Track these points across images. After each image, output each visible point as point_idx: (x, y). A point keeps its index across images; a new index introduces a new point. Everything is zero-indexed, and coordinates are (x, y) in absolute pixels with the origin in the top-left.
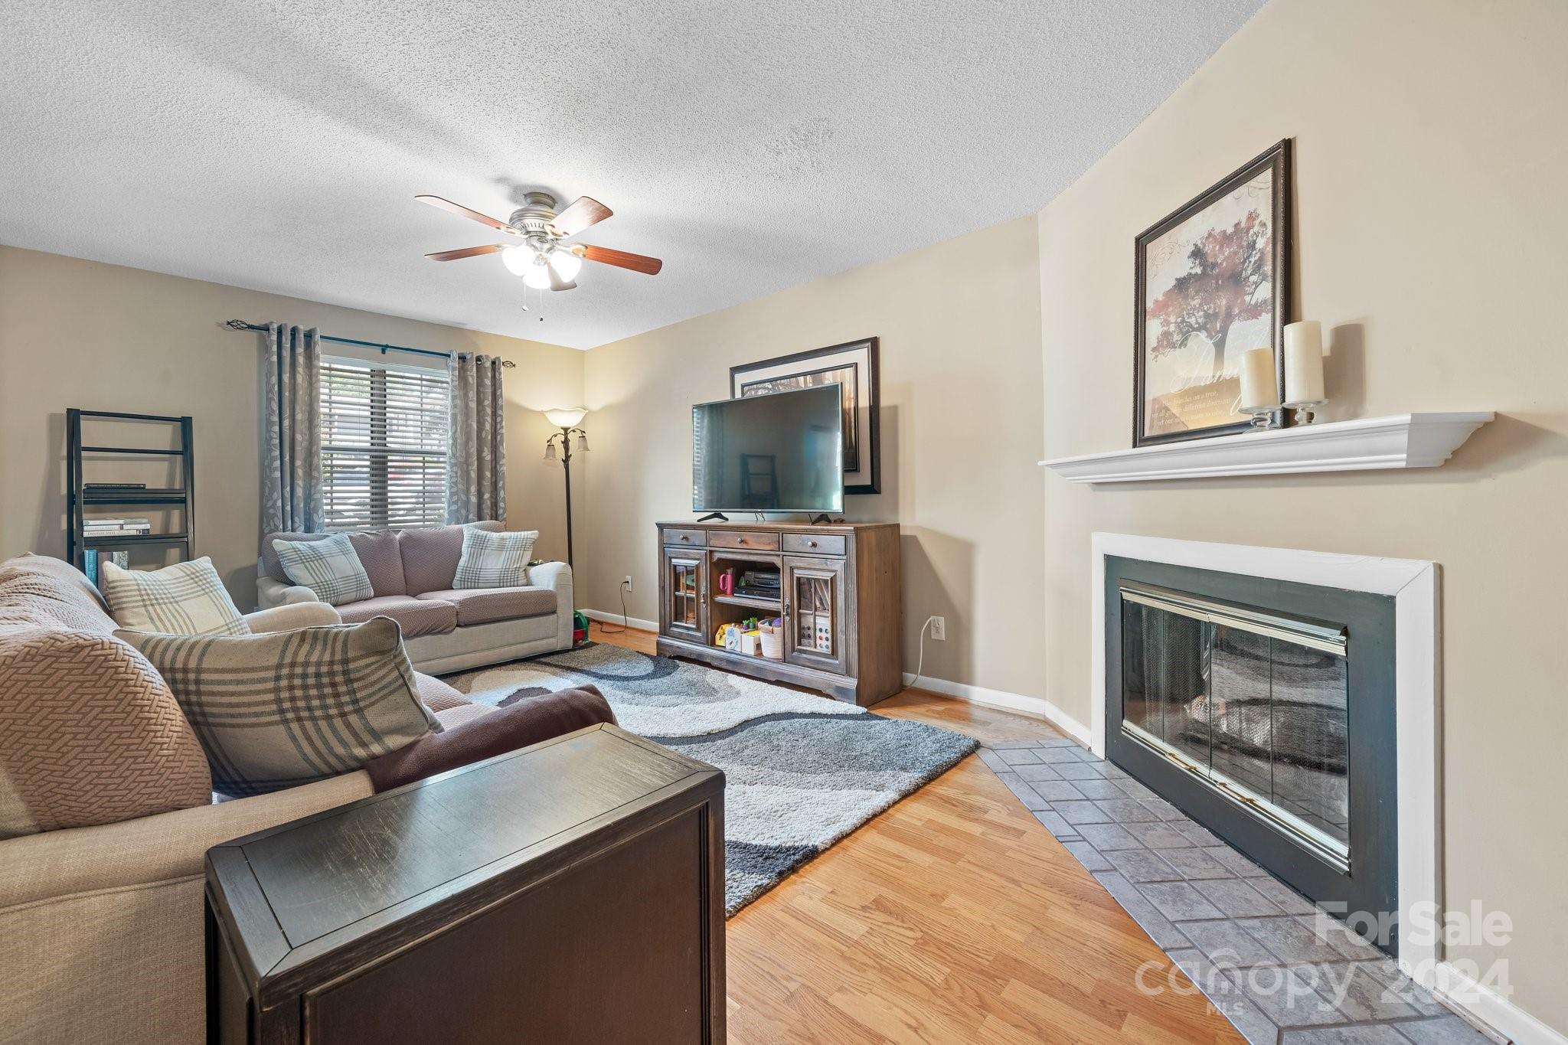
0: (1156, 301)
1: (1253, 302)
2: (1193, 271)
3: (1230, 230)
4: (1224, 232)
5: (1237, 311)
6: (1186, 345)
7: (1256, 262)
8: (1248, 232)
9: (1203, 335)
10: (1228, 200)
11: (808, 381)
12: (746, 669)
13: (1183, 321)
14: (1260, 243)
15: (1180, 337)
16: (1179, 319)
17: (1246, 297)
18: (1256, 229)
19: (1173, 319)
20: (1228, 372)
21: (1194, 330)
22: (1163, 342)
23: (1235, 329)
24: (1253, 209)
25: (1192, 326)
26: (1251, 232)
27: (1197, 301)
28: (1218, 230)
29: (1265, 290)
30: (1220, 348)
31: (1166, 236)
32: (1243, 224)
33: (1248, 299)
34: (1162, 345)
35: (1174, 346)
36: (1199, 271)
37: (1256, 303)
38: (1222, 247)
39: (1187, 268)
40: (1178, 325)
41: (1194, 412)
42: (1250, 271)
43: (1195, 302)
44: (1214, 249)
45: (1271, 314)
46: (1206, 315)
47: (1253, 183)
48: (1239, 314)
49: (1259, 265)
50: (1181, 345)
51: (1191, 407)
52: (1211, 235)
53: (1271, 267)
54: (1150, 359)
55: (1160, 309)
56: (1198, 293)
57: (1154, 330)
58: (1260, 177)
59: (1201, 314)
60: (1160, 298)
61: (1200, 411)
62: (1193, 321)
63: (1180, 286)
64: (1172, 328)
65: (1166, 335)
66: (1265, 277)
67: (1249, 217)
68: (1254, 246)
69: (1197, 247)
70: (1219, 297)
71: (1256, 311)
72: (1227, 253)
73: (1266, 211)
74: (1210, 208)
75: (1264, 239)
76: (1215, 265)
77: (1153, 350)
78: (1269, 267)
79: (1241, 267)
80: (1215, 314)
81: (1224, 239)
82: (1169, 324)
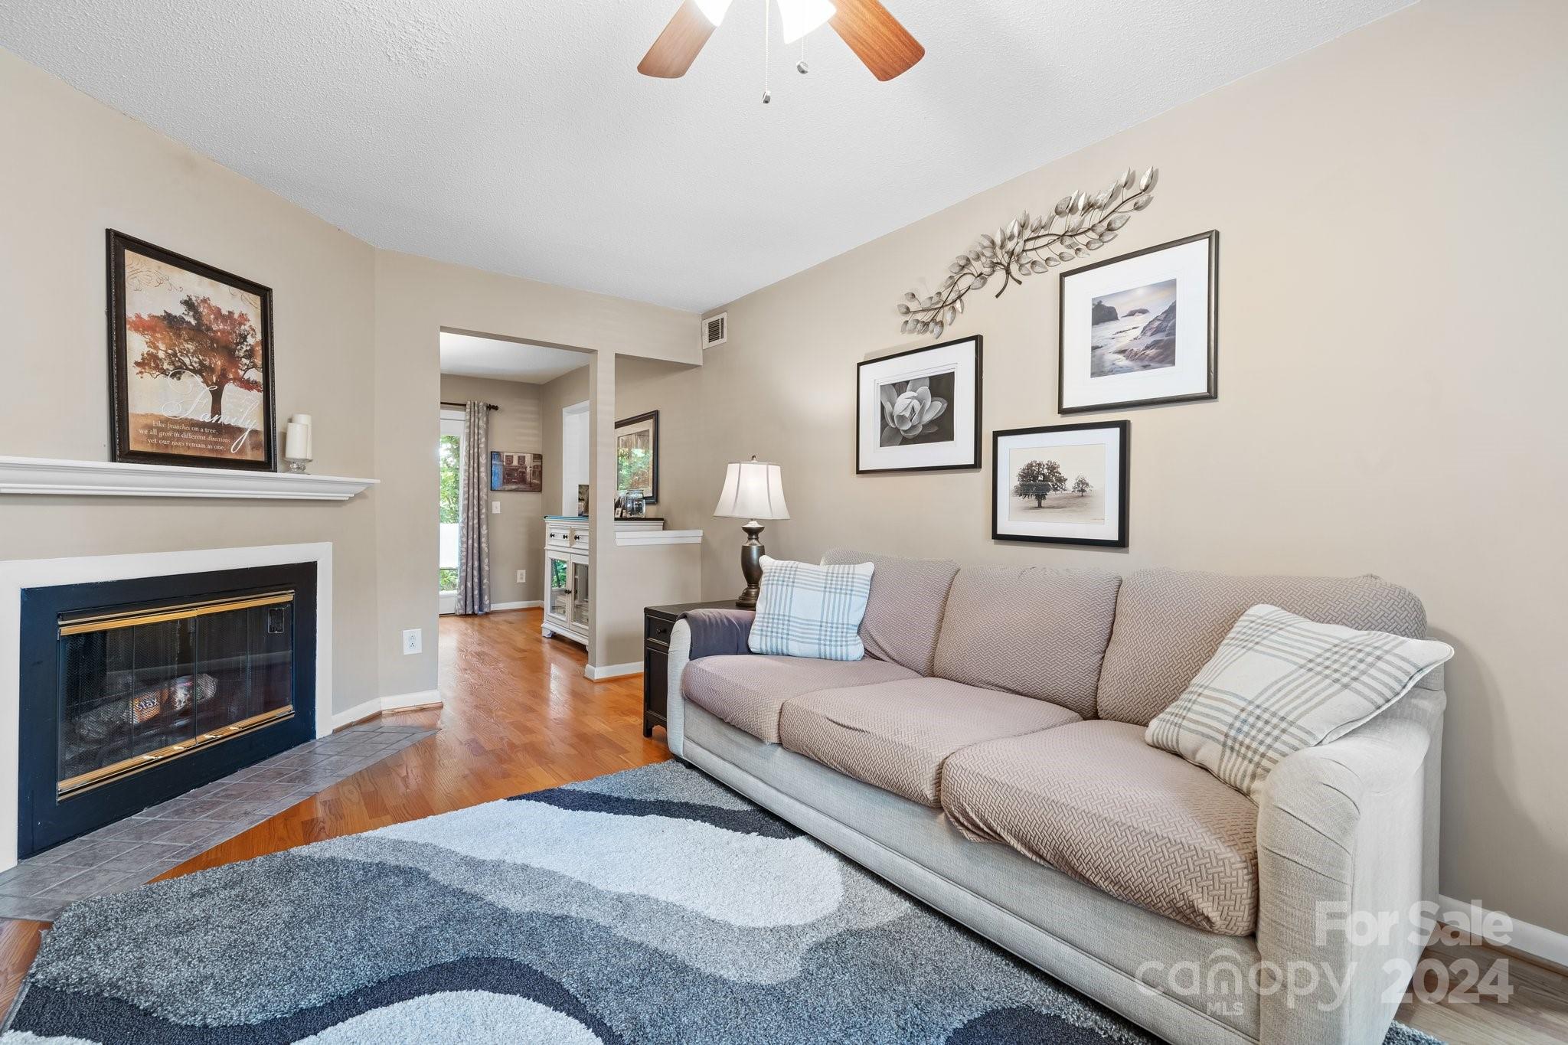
0: (138, 316)
1: (246, 377)
2: (187, 319)
3: (224, 312)
4: (219, 310)
5: (231, 376)
6: (179, 379)
7: (246, 351)
8: (240, 324)
9: (198, 379)
10: (224, 288)
13: (175, 355)
14: (250, 340)
15: (171, 368)
16: (170, 351)
17: (239, 371)
18: (247, 327)
19: (162, 346)
20: (226, 419)
21: (188, 369)
22: (150, 362)
23: (230, 390)
24: (244, 312)
25: (185, 365)
26: (243, 327)
27: (191, 347)
28: (213, 303)
29: (255, 375)
30: (217, 396)
31: (154, 263)
32: (236, 316)
33: (241, 373)
34: (149, 364)
35: (164, 372)
36: (194, 322)
37: (248, 380)
38: (216, 319)
39: (179, 311)
40: (169, 356)
41: (194, 441)
42: (242, 354)
43: (189, 346)
44: (209, 315)
45: (261, 394)
46: (201, 363)
47: (246, 295)
48: (234, 380)
49: (250, 354)
50: (173, 376)
51: (189, 435)
52: (205, 301)
53: (261, 363)
54: (132, 371)
55: (143, 327)
56: (191, 339)
57: (137, 345)
58: (252, 296)
59: (195, 359)
60: (145, 317)
61: (199, 441)
62: (187, 361)
63: (171, 322)
64: (161, 354)
65: (153, 357)
66: (255, 366)
67: (242, 315)
68: (245, 338)
69: (190, 299)
70: (214, 357)
71: (248, 385)
72: (221, 327)
73: (255, 321)
74: (207, 281)
75: (254, 340)
76: (209, 329)
77: (137, 364)
78: (259, 361)
79: (234, 346)
80: (210, 367)
81: (218, 313)
82: (157, 348)
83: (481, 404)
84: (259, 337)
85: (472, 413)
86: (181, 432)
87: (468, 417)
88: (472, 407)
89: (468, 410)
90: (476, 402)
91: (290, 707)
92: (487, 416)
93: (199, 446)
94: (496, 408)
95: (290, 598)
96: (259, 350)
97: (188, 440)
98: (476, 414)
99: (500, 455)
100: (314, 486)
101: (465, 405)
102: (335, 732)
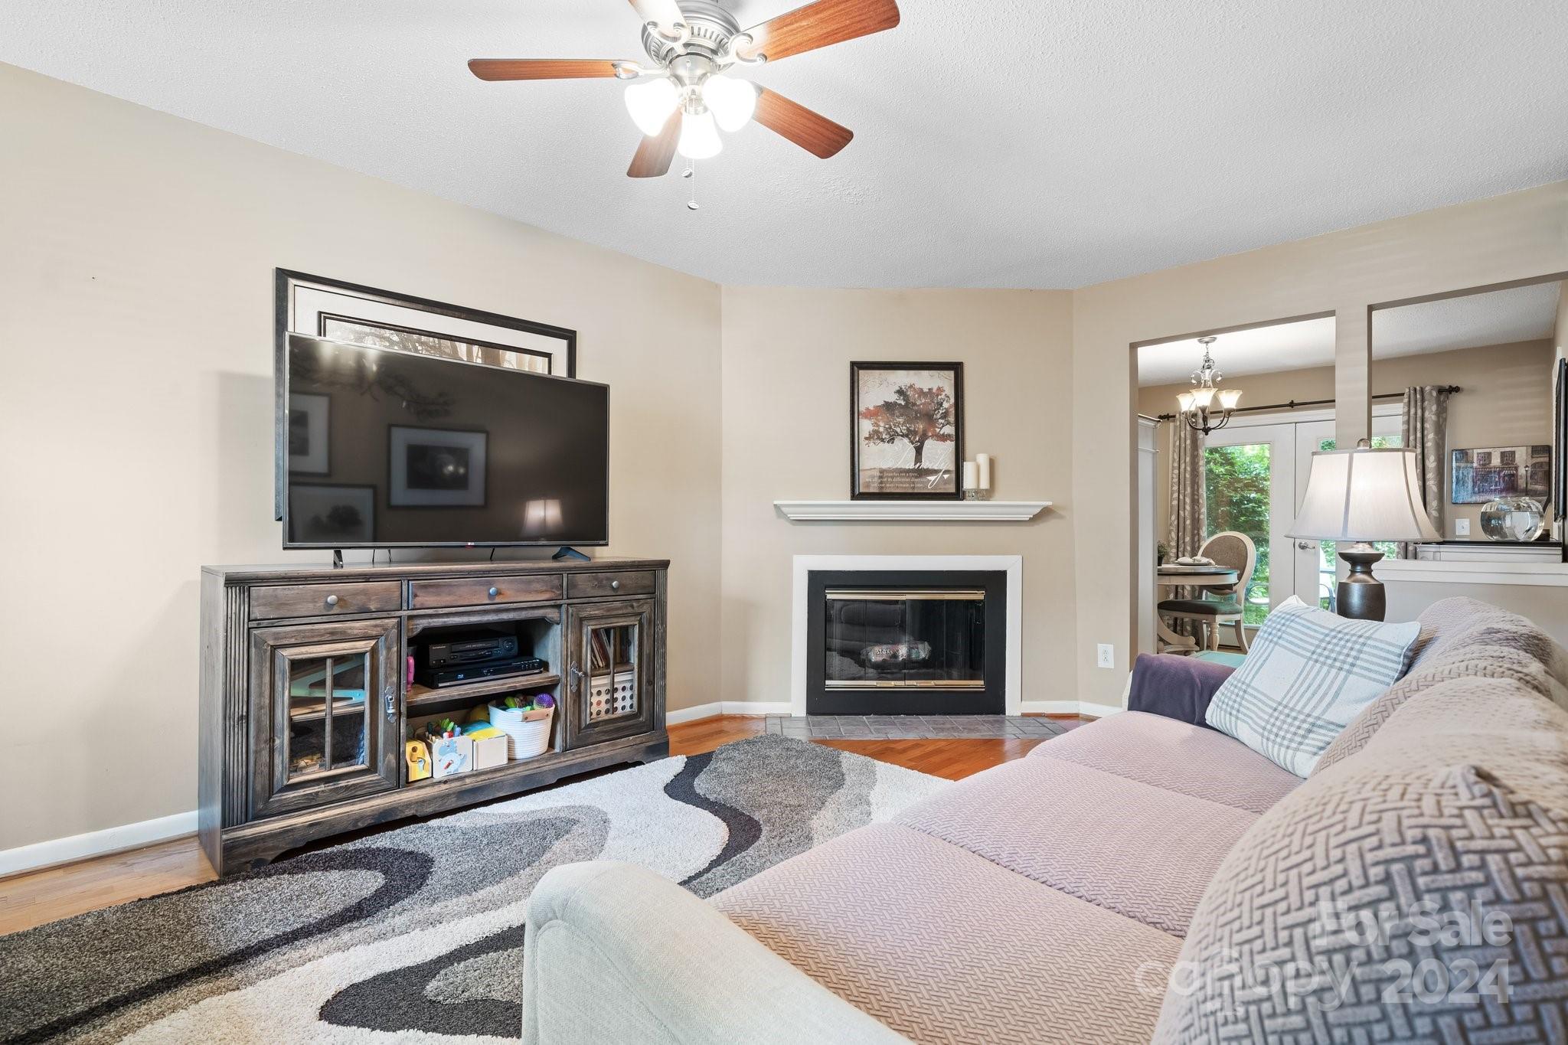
0: (867, 409)
1: (941, 433)
2: (899, 402)
3: (926, 390)
4: (922, 389)
5: (930, 434)
6: (893, 443)
7: (942, 413)
8: (937, 396)
9: (906, 440)
10: (925, 373)
11: (475, 354)
12: (501, 789)
13: (891, 428)
14: (946, 405)
15: (887, 437)
16: (887, 426)
17: (937, 429)
18: (943, 396)
19: (882, 424)
20: (926, 464)
21: (898, 435)
22: (875, 436)
23: (930, 445)
24: (941, 386)
25: (897, 432)
26: (940, 397)
27: (901, 420)
28: (917, 386)
29: (949, 430)
30: (919, 451)
31: (877, 372)
32: (934, 391)
33: (938, 430)
34: (873, 438)
35: (883, 440)
36: (903, 403)
37: (943, 434)
38: (919, 396)
39: (893, 398)
40: (886, 429)
41: (901, 483)
42: (939, 416)
43: (900, 420)
44: (914, 395)
45: (954, 443)
46: (908, 429)
47: (942, 373)
48: (932, 436)
49: (945, 416)
50: (888, 442)
51: (899, 479)
52: (911, 387)
53: (953, 420)
54: (863, 442)
55: (870, 414)
56: (902, 415)
57: (866, 426)
58: (946, 372)
59: (904, 428)
60: (872, 409)
61: (905, 482)
62: (898, 430)
63: (889, 407)
64: (881, 429)
65: (876, 432)
66: (949, 423)
67: (939, 389)
68: (941, 404)
69: (901, 388)
70: (918, 423)
71: (943, 438)
72: (923, 401)
73: (949, 390)
74: (912, 372)
75: (948, 404)
76: (914, 404)
77: (866, 438)
78: (952, 419)
79: (932, 412)
80: (915, 431)
81: (921, 393)
82: (878, 426)
83: (1428, 389)
84: (952, 400)
85: (1412, 403)
86: (892, 477)
87: (1406, 410)
88: (1412, 396)
89: (1406, 400)
90: (1418, 388)
91: (982, 682)
92: (1439, 403)
93: (905, 488)
94: (1457, 389)
95: (982, 597)
96: (952, 411)
97: (897, 482)
98: (1419, 404)
99: (1467, 454)
100: (999, 510)
101: (1403, 394)
102: (1024, 715)
